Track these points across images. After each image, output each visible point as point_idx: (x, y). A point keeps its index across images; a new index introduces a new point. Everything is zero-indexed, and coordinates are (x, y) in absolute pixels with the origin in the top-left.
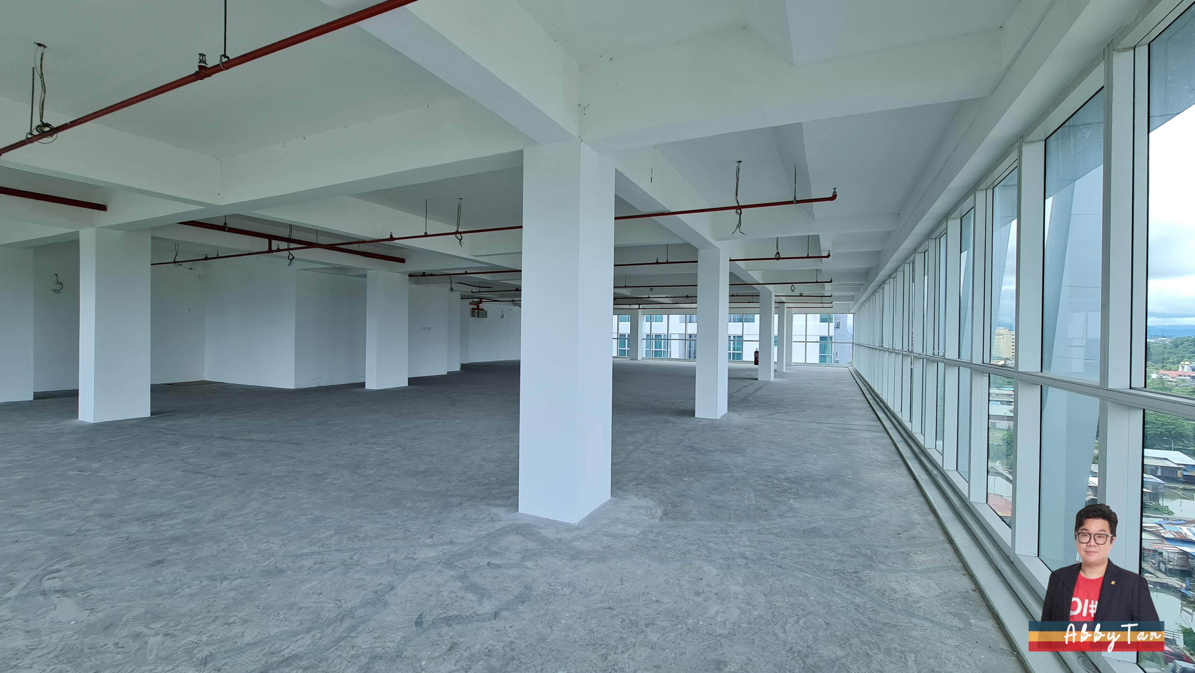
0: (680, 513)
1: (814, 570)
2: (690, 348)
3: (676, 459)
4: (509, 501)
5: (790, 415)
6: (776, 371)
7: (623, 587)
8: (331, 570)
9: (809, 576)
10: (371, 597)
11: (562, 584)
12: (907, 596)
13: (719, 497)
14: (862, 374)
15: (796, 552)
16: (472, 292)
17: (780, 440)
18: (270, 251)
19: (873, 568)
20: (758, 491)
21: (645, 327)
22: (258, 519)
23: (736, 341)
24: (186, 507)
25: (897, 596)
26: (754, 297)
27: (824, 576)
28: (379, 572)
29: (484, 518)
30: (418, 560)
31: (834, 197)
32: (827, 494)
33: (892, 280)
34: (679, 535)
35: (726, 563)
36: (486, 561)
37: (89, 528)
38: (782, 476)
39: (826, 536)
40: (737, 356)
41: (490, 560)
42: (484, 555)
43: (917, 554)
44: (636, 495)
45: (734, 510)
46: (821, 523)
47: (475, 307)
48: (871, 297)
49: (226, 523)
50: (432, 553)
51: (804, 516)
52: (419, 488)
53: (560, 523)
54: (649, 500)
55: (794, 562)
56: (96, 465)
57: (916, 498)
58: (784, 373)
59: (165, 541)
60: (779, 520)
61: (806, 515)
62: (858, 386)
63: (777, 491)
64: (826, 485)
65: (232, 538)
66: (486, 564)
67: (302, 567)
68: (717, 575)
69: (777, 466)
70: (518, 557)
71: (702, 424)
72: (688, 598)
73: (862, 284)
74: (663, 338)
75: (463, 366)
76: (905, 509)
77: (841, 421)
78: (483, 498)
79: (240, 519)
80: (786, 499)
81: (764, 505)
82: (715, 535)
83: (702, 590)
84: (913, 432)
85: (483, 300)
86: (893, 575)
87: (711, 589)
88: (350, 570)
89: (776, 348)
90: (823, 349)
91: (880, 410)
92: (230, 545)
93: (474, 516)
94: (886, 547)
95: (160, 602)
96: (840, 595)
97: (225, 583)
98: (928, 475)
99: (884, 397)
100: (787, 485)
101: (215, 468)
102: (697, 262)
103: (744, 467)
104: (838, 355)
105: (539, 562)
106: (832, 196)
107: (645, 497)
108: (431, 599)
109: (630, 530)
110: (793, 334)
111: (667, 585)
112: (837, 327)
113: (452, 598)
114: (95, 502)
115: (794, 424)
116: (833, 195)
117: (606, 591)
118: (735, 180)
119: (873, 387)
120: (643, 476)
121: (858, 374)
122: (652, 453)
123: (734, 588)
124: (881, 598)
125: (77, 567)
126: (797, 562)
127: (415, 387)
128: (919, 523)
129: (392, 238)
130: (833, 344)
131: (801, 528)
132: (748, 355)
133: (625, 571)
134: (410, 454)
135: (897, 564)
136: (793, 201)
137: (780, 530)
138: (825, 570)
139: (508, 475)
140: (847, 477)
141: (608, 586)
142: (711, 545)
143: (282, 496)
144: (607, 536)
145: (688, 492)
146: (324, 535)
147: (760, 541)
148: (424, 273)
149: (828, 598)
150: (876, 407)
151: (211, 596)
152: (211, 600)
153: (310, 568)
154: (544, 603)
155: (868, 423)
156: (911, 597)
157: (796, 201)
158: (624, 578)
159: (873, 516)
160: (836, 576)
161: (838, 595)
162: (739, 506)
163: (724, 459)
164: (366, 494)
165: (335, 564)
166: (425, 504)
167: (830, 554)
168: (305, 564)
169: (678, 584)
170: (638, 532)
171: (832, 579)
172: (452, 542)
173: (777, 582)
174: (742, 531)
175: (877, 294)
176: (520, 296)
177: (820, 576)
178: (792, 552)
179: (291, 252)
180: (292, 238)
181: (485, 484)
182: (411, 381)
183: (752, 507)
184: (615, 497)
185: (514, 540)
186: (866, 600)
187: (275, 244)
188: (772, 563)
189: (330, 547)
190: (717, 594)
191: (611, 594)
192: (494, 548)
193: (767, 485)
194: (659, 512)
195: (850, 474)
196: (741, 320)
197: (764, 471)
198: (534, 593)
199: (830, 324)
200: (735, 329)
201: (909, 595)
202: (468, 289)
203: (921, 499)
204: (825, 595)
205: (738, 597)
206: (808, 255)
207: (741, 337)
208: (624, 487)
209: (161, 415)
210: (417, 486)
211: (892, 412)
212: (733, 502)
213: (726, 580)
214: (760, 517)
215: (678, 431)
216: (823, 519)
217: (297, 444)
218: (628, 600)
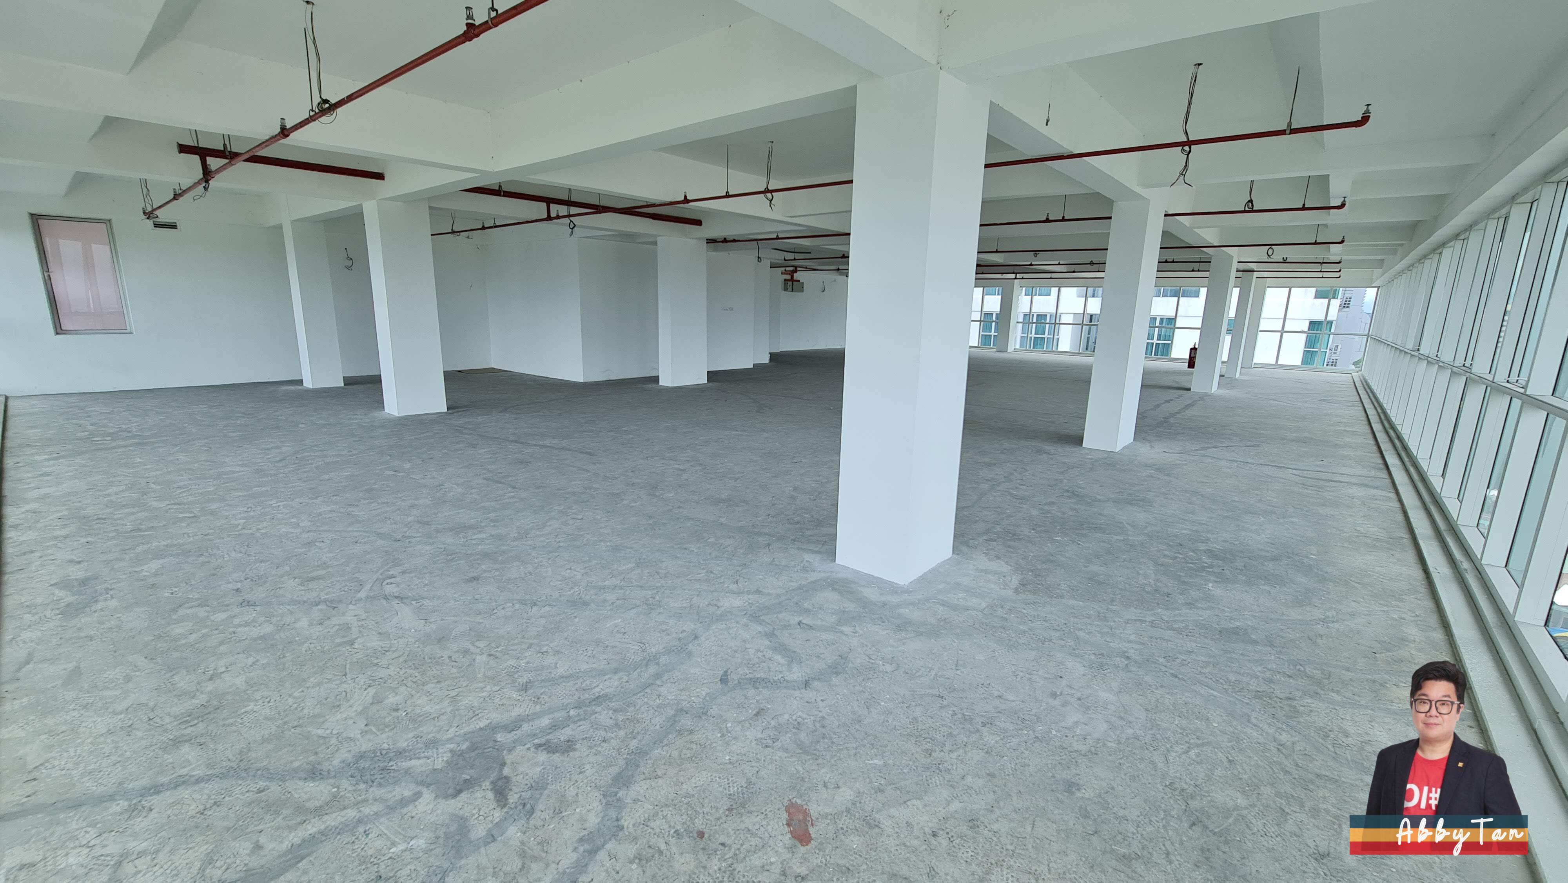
0: (1043, 585)
1: (1225, 687)
2: (1089, 334)
3: (1046, 507)
4: (825, 547)
5: (1233, 451)
6: (1224, 376)
7: (958, 672)
8: (633, 608)
9: (1215, 693)
10: (674, 644)
11: (883, 658)
12: (1365, 743)
13: (1102, 568)
14: (1374, 388)
15: (1204, 659)
16: (785, 260)
17: (1210, 490)
18: (549, 218)
19: (1318, 696)
20: (1162, 565)
21: (1023, 303)
22: (559, 542)
23: (1164, 327)
24: (492, 521)
25: (1350, 741)
26: (1201, 265)
27: (1239, 698)
28: (681, 617)
29: (795, 566)
30: (722, 609)
31: (1365, 119)
32: (1269, 580)
33: (1459, 244)
34: (1038, 615)
35: (1099, 660)
36: (797, 619)
37: (411, 534)
38: (1202, 547)
39: (1255, 642)
40: (1163, 350)
41: (801, 618)
42: (795, 612)
43: (1398, 686)
44: (986, 554)
45: (1121, 589)
46: (1249, 623)
47: (788, 277)
48: (1415, 265)
49: (530, 543)
50: (737, 602)
51: (1226, 609)
52: (722, 520)
53: (886, 582)
54: (1002, 563)
55: (1198, 672)
56: (407, 466)
57: (1419, 602)
58: (1237, 380)
59: (478, 557)
60: (1185, 611)
61: (1228, 608)
62: (1361, 408)
63: (1191, 569)
64: (1270, 566)
65: (536, 561)
66: (797, 622)
67: (605, 601)
68: (1084, 675)
69: (1197, 531)
70: (833, 619)
71: (1092, 459)
72: (1040, 698)
73: (1402, 245)
74: (1048, 321)
75: (774, 356)
76: (1396, 616)
77: (1317, 466)
78: (794, 540)
79: (542, 539)
80: (1202, 582)
81: (1167, 586)
82: (1089, 621)
83: (1060, 691)
84: (1442, 495)
85: (798, 269)
86: (1350, 710)
87: (1073, 692)
88: (653, 611)
89: (1228, 338)
90: (1311, 342)
91: (1393, 452)
92: (536, 568)
93: (784, 563)
94: (1348, 670)
95: (481, 621)
96: (1259, 727)
97: (535, 608)
98: (1453, 569)
99: (1404, 432)
100: (1207, 561)
101: (514, 478)
102: (1110, 218)
103: (1146, 527)
104: (1339, 349)
105: (857, 628)
106: (1360, 119)
107: (999, 558)
108: (737, 655)
109: (974, 602)
110: (1264, 315)
111: (1015, 678)
112: (1345, 305)
113: (759, 658)
114: (412, 506)
115: (1238, 467)
116: (1362, 117)
117: (936, 675)
118: (1187, 96)
119: (1388, 411)
120: (998, 528)
121: (1366, 387)
122: (1014, 496)
123: (1103, 695)
124: (1320, 740)
125: (407, 575)
126: (1201, 673)
127: (716, 384)
128: (1414, 641)
129: (686, 201)
130: (1331, 336)
131: (1217, 626)
132: (1180, 349)
133: (962, 653)
134: (712, 476)
135: (1359, 696)
136: (1285, 130)
137: (1184, 625)
138: (1241, 689)
139: (825, 512)
140: (1307, 557)
141: (939, 668)
142: (1081, 634)
143: (580, 517)
144: (943, 605)
145: (1058, 556)
146: (624, 568)
147: (1151, 637)
148: (725, 239)
149: (1239, 727)
150: (1386, 446)
151: (524, 621)
152: (525, 625)
153: (613, 603)
154: (861, 678)
155: (1365, 472)
156: (1371, 745)
157: (1291, 130)
158: (961, 662)
159: (1337, 621)
160: (1257, 700)
161: (1255, 725)
162: (1130, 585)
163: (1118, 514)
164: (665, 522)
165: (638, 602)
166: (730, 542)
167: (1254, 668)
168: (608, 598)
169: (1029, 679)
170: (984, 605)
171: (1251, 703)
172: (758, 592)
173: (1168, 696)
174: (1128, 620)
175: (1427, 262)
176: (848, 264)
177: (1233, 697)
178: (1196, 658)
179: (572, 218)
180: (572, 200)
181: (798, 523)
182: (712, 375)
183: (1148, 589)
184: (958, 554)
185: (828, 597)
186: (1297, 739)
187: (555, 209)
188: (1164, 669)
189: (632, 583)
190: (1079, 699)
191: (942, 679)
192: (806, 605)
193: (1176, 558)
194: (1015, 581)
195: (1315, 552)
196: (1176, 294)
197: (1176, 536)
198: (851, 665)
199: (1333, 301)
200: (1163, 307)
201: (1368, 742)
202: (779, 256)
203: (1429, 604)
204: (1235, 723)
205: (1109, 707)
206: (1304, 205)
207: (1172, 321)
208: (971, 541)
209: (457, 410)
210: (720, 517)
211: (1414, 458)
212: (1121, 578)
213: (1095, 682)
214: (1158, 604)
215: (1055, 466)
216: (1254, 617)
217: (590, 454)
218: (964, 690)
